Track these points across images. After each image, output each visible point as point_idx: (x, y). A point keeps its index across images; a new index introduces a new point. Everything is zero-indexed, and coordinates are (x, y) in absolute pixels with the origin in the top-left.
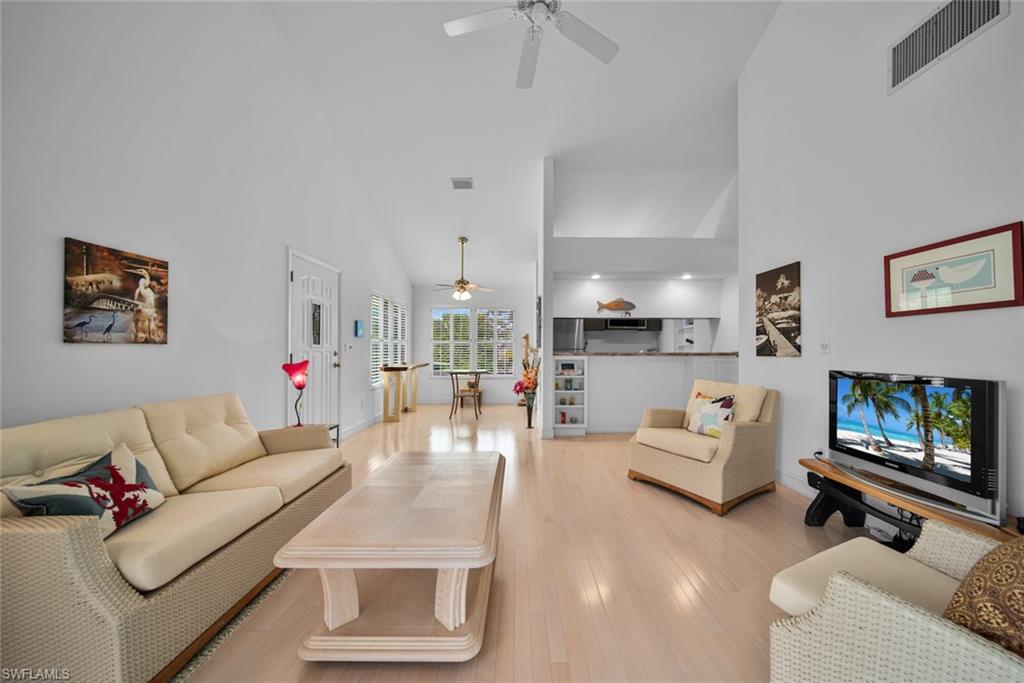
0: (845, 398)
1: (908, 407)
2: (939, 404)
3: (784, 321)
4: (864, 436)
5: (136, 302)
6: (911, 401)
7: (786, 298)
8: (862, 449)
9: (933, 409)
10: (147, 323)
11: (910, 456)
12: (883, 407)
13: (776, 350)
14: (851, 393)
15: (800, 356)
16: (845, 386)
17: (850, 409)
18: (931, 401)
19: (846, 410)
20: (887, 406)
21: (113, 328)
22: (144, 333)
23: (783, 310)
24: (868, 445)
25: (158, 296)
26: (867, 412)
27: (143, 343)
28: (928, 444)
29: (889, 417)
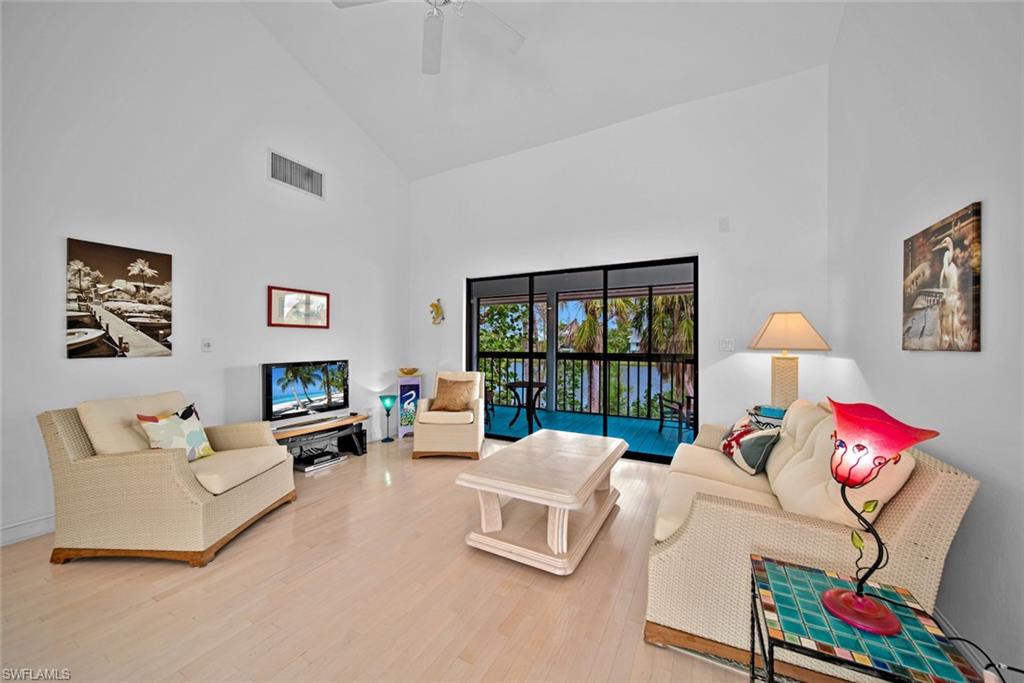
0: (280, 381)
1: (320, 378)
2: (333, 374)
3: (144, 314)
4: (295, 402)
5: (941, 290)
6: (321, 375)
7: (150, 290)
8: (295, 411)
9: (331, 377)
10: (950, 317)
11: (322, 403)
12: (306, 381)
13: (127, 350)
14: (284, 376)
15: (170, 355)
16: (277, 374)
17: (284, 388)
18: (330, 373)
19: (280, 388)
20: (309, 380)
21: (925, 332)
22: (948, 334)
23: (140, 302)
24: (297, 406)
25: (961, 270)
26: (296, 387)
27: (947, 350)
28: (329, 394)
29: (310, 386)
